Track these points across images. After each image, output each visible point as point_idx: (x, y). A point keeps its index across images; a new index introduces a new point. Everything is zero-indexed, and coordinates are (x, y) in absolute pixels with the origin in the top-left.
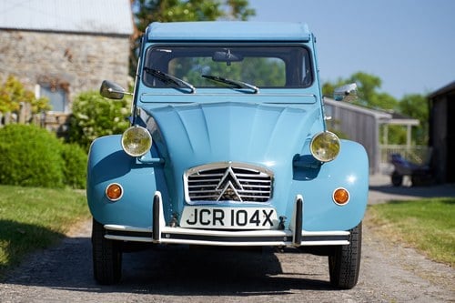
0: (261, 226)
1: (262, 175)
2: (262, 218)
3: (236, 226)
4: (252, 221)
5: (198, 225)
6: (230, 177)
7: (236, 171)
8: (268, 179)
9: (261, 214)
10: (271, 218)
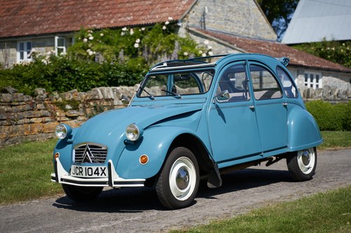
0: (100, 176)
1: (103, 148)
2: (100, 172)
3: (88, 176)
4: (95, 173)
5: (75, 175)
6: (88, 150)
7: (90, 146)
8: (106, 150)
9: (100, 170)
10: (105, 172)
